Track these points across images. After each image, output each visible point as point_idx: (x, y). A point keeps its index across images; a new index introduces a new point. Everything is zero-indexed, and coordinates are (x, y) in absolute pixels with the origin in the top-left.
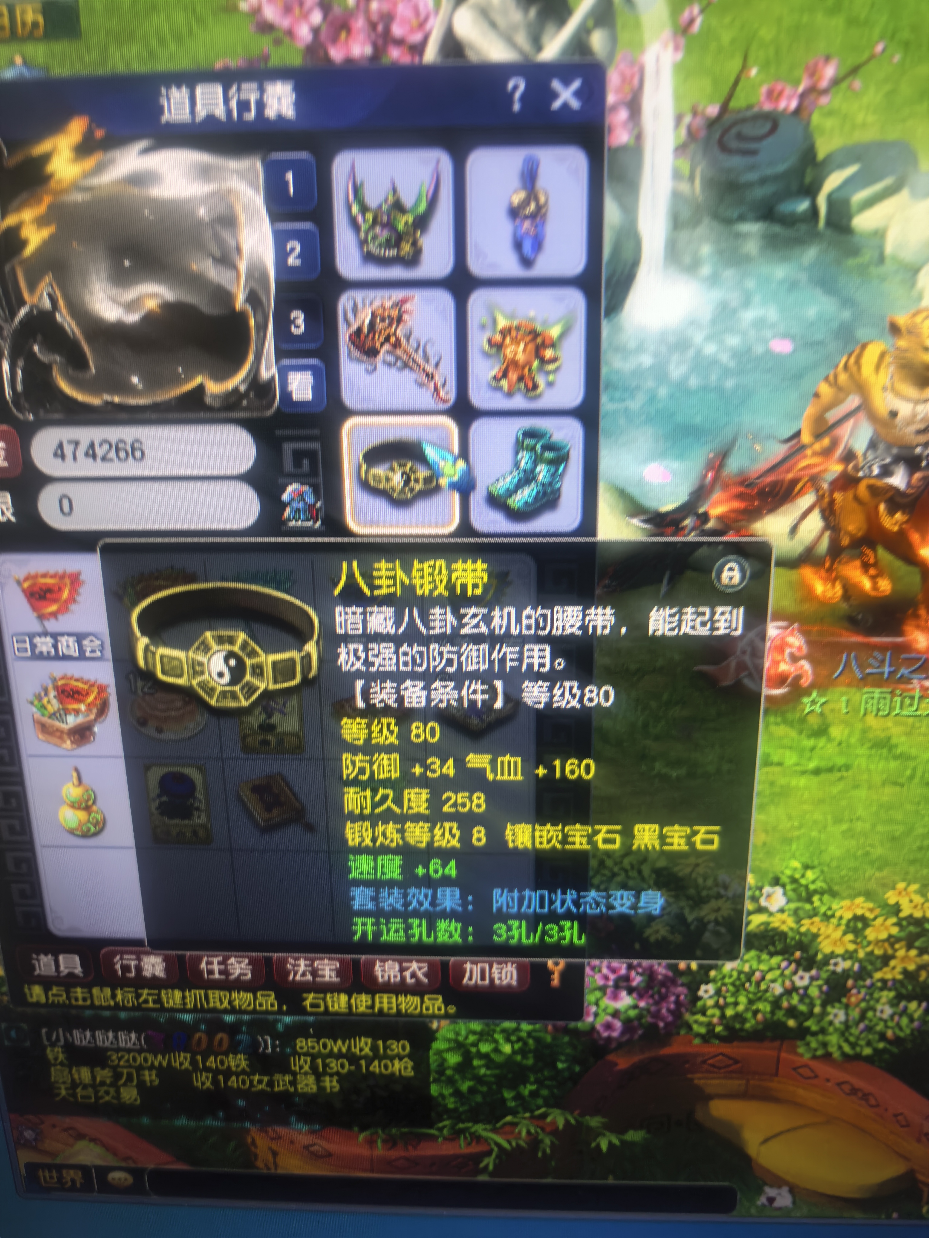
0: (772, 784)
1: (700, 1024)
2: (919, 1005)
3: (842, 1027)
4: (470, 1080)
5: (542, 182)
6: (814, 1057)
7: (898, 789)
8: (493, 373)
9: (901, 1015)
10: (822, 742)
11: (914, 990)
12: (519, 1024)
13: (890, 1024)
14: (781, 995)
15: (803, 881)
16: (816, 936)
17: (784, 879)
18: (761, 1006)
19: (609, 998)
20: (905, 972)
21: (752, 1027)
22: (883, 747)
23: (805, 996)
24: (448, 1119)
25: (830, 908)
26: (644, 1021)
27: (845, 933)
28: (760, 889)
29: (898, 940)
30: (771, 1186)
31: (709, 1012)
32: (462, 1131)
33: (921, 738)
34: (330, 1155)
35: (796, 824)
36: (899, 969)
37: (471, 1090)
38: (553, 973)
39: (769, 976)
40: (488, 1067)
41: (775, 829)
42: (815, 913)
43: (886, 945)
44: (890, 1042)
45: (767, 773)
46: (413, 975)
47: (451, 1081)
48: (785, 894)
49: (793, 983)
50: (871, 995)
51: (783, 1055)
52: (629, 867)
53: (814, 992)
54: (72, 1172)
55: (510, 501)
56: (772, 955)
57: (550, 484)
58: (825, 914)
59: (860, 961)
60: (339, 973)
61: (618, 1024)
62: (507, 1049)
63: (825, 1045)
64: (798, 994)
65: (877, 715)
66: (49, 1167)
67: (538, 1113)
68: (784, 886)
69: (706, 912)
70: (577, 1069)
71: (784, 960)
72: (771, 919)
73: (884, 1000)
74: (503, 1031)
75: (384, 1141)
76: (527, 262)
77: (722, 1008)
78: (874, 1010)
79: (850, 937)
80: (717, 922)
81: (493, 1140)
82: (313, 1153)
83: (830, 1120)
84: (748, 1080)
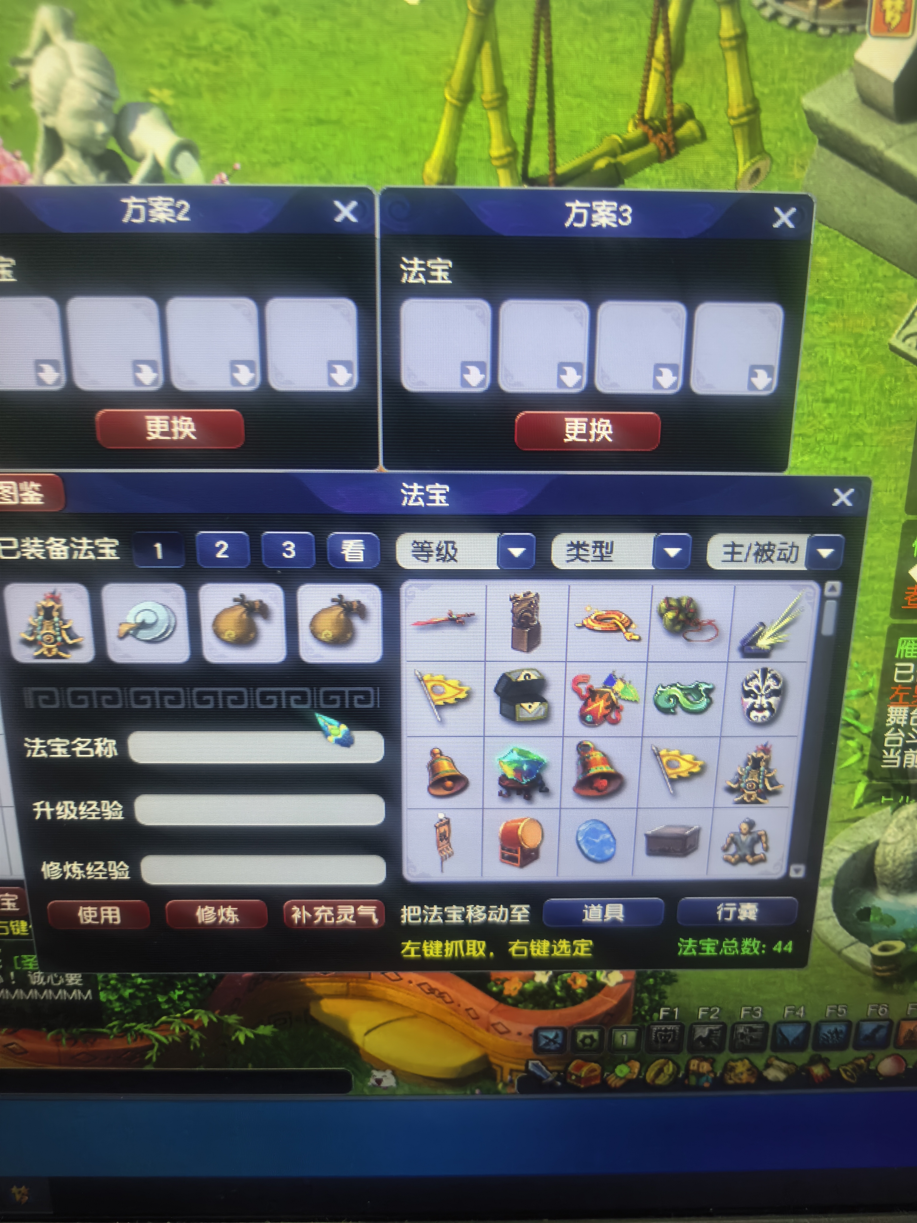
4: (130, 988)
24: (115, 1020)
30: (378, 1070)
32: (128, 1030)
34: (26, 1052)
37: (132, 996)
47: (115, 989)
60: (18, 903)
67: (186, 1013)
70: (214, 977)
75: (67, 1039)
81: (153, 1036)
82: (12, 1051)
83: (416, 1015)
84: (348, 983)
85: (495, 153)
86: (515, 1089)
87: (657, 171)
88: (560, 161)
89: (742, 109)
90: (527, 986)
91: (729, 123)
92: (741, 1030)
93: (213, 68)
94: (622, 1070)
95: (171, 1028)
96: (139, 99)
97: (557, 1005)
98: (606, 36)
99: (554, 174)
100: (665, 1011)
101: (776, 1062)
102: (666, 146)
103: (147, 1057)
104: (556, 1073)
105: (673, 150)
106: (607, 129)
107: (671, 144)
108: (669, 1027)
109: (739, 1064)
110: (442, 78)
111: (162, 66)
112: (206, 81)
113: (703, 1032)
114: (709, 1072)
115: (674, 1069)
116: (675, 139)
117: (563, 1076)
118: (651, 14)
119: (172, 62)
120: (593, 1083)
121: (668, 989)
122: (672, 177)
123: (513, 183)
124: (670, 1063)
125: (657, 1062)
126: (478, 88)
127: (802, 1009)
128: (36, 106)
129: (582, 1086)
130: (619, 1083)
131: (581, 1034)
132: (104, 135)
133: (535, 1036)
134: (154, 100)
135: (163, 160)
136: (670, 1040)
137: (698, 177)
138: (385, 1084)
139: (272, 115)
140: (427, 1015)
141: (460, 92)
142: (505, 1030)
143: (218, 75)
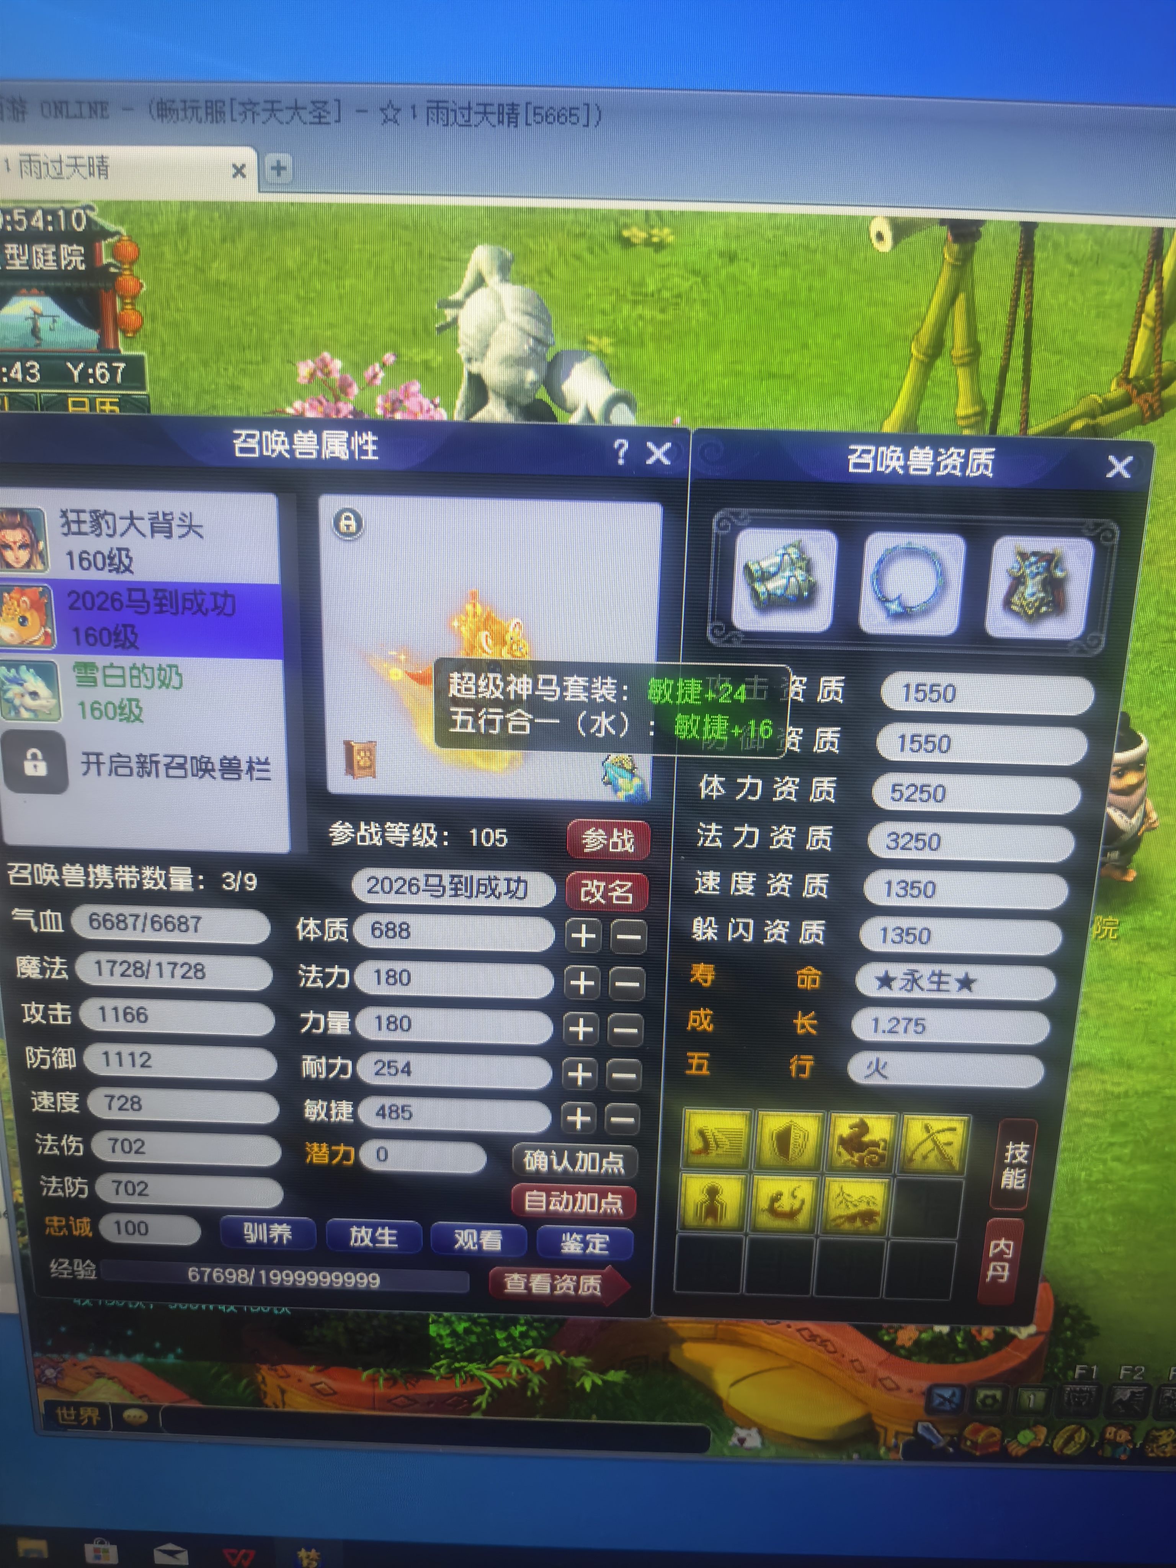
4: (465, 1321)
24: (445, 1358)
30: (742, 1427)
32: (458, 1370)
34: (335, 1393)
37: (467, 1331)
47: (448, 1323)
54: (89, 1409)
66: (68, 1405)
67: (527, 1353)
75: (385, 1380)
81: (485, 1379)
82: (319, 1391)
83: (793, 1365)
84: (717, 1325)
85: (961, 412)
86: (900, 1455)
87: (1140, 434)
88: (1032, 421)
90: (924, 1336)
92: (1168, 1395)
93: (660, 317)
94: (1026, 1437)
95: (508, 1370)
96: (576, 346)
97: (957, 1359)
98: (1094, 289)
99: (1027, 436)
100: (1081, 1369)
102: (1151, 406)
103: (475, 1403)
104: (949, 1438)
105: (1158, 412)
106: (1087, 389)
107: (1156, 405)
108: (1085, 1388)
109: (1163, 1433)
110: (909, 332)
111: (603, 312)
112: (650, 329)
113: (1124, 1394)
114: (1128, 1442)
115: (1086, 1436)
116: (1161, 400)
117: (956, 1441)
118: (1143, 266)
119: (616, 308)
120: (991, 1450)
121: (1087, 1345)
124: (1083, 1429)
125: (1068, 1428)
126: (948, 344)
128: (462, 352)
129: (978, 1454)
130: (1021, 1451)
131: (982, 1394)
132: (533, 384)
133: (929, 1394)
134: (593, 348)
135: (597, 411)
136: (1084, 1403)
138: (748, 1444)
139: (720, 368)
140: (803, 1365)
141: (928, 347)
142: (893, 1386)
143: (663, 323)
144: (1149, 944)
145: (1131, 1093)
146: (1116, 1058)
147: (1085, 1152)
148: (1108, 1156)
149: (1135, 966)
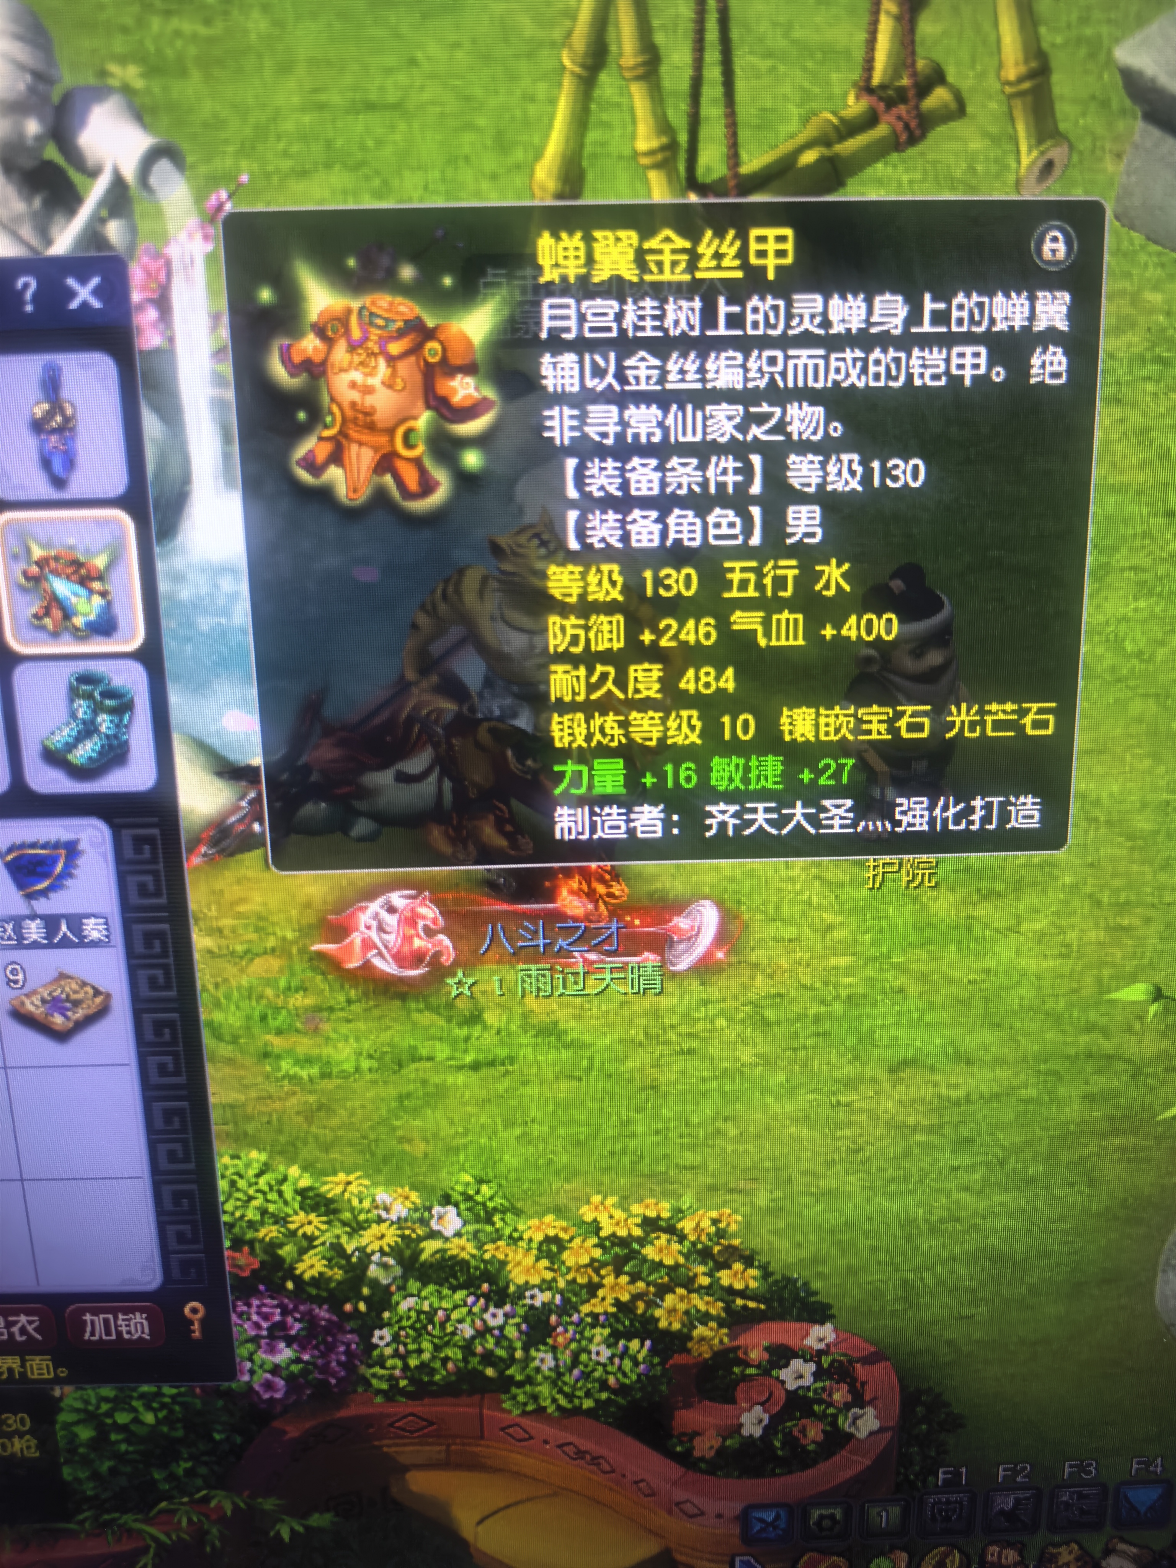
0: (424, 1082)
1: (381, 1378)
2: (642, 1345)
3: (553, 1375)
5: (67, 392)
6: (524, 1413)
7: (575, 1084)
8: (34, 609)
9: (622, 1358)
10: (477, 1031)
11: (632, 1324)
12: (159, 1388)
13: (609, 1368)
14: (473, 1338)
15: (479, 1198)
16: (503, 1264)
17: (456, 1196)
18: (449, 1352)
19: (265, 1352)
20: (617, 1303)
21: (444, 1378)
22: (551, 1034)
23: (501, 1338)
24: (89, 1509)
25: (516, 1230)
26: (311, 1377)
27: (538, 1259)
28: (429, 1209)
29: (604, 1265)
31: (390, 1363)
32: (108, 1524)
33: (593, 1022)
35: (460, 1130)
36: (610, 1300)
37: (113, 1471)
38: (192, 1323)
39: (455, 1315)
40: (128, 1441)
41: (435, 1136)
42: (498, 1236)
43: (590, 1270)
44: (614, 1392)
45: (417, 1070)
46: (23, 1331)
47: (85, 1462)
48: (459, 1214)
49: (484, 1321)
50: (582, 1333)
51: (486, 1412)
52: (266, 1189)
53: (511, 1332)
55: (70, 757)
56: (454, 1289)
57: (116, 736)
58: (510, 1237)
59: (561, 1292)
61: (280, 1383)
62: (149, 1418)
63: (535, 1397)
64: (492, 1335)
65: (537, 996)
67: (197, 1496)
68: (456, 1205)
69: (368, 1239)
70: (238, 1440)
71: (471, 1294)
72: (448, 1245)
73: (597, 1339)
74: (142, 1396)
75: (13, 1542)
76: (59, 483)
77: (404, 1358)
78: (589, 1353)
79: (545, 1263)
80: (381, 1251)
81: (146, 1532)
83: (556, 1492)
84: (448, 1446)
85: (642, 145)
87: (895, 166)
88: (744, 156)
89: (1023, 69)
90: (728, 1442)
91: (1003, 92)
92: (1064, 1499)
93: (203, 30)
94: (881, 1566)
95: (176, 1520)
96: (90, 80)
97: (778, 1471)
99: (736, 175)
100: (945, 1473)
101: (1122, 1546)
102: (907, 126)
103: (139, 1566)
105: (918, 132)
106: (814, 105)
107: (913, 124)
108: (953, 1497)
109: (1063, 1549)
110: (557, 34)
111: (125, 30)
112: (192, 51)
113: (1005, 1502)
116: (919, 115)
119: (141, 23)
121: (951, 1440)
122: (918, 176)
123: (673, 192)
124: (956, 1552)
125: (935, 1551)
126: (613, 48)
127: (1159, 1460)
132: (38, 138)
133: (744, 1518)
134: (114, 82)
135: (129, 173)
136: (954, 1517)
137: (958, 173)
139: (296, 100)
140: (572, 1491)
141: (586, 55)
142: (696, 1511)
143: (211, 40)
144: (979, 891)
145: (974, 1097)
146: (950, 1050)
147: (921, 1181)
148: (951, 1185)
149: (963, 922)
